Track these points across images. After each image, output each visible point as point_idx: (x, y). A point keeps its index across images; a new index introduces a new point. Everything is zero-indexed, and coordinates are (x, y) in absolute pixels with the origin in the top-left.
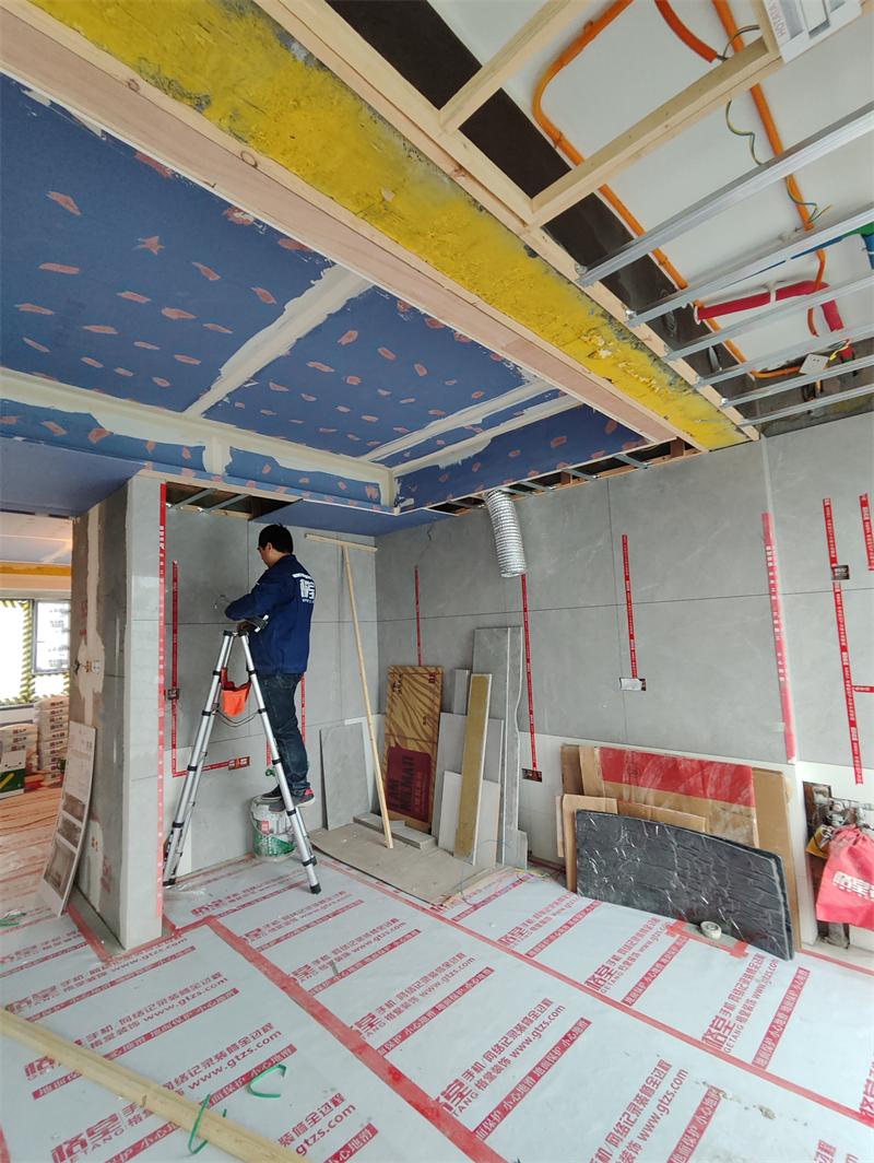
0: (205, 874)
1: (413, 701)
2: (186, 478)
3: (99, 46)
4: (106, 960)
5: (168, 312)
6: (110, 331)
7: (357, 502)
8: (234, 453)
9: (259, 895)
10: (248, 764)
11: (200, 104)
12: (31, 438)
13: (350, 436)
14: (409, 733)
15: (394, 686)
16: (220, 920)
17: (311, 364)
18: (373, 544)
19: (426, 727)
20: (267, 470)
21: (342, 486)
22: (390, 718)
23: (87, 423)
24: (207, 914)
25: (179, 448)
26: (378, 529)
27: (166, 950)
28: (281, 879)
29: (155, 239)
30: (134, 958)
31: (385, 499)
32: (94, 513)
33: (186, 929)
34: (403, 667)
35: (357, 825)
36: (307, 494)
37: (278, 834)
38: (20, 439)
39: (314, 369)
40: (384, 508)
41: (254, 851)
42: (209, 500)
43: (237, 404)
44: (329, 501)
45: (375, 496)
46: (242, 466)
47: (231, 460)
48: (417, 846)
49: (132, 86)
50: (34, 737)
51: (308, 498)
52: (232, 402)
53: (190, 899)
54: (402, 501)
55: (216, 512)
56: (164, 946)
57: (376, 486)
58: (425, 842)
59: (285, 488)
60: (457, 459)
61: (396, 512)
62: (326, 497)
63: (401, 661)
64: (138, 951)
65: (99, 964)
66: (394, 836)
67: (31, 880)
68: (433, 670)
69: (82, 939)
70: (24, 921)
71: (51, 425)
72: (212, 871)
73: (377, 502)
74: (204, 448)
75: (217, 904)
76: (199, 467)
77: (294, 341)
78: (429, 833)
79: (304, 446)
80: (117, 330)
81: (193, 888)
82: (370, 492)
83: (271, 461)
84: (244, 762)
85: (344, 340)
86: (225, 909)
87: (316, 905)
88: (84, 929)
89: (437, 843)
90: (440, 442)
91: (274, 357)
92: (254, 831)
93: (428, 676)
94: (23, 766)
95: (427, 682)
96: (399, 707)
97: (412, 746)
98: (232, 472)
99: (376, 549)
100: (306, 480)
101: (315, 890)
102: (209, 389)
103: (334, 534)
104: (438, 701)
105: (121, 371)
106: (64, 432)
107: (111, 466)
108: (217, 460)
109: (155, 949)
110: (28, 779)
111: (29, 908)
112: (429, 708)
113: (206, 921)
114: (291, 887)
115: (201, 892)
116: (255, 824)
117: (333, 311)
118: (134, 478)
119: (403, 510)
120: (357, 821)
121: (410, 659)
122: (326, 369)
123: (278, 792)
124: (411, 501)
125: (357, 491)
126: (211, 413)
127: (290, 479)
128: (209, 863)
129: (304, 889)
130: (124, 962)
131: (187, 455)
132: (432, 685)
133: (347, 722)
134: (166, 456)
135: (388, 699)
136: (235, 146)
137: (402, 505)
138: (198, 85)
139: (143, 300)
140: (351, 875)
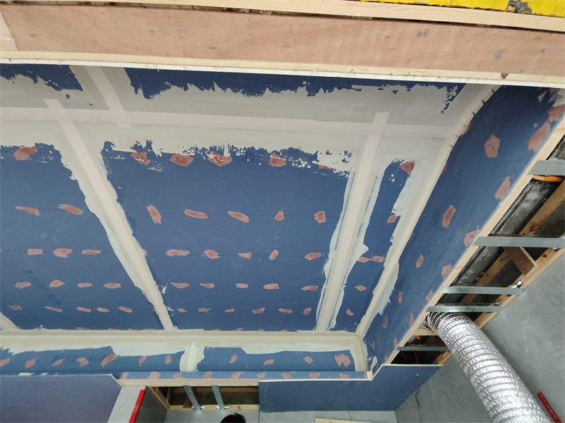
5: (59, 254)
6: (60, 283)
7: (318, 374)
8: (208, 352)
13: (281, 310)
17: (169, 254)
20: (234, 359)
21: (308, 360)
25: (163, 356)
31: (358, 364)
36: (263, 374)
38: (44, 374)
39: (176, 257)
43: (180, 310)
44: (288, 378)
45: (347, 363)
46: (213, 361)
47: (203, 358)
52: (175, 310)
54: (371, 362)
55: (230, 407)
57: (347, 353)
59: (239, 373)
61: (370, 376)
62: (283, 374)
71: (81, 360)
73: (351, 369)
74: (182, 353)
76: (174, 369)
77: (134, 238)
79: (262, 332)
80: (62, 281)
82: (340, 360)
83: (239, 351)
85: (156, 219)
91: (144, 261)
98: (202, 368)
100: (270, 362)
102: (151, 304)
103: (347, 413)
105: (101, 310)
106: (87, 363)
108: (190, 361)
119: (374, 371)
122: (183, 253)
124: (376, 360)
125: (326, 362)
127: (257, 364)
131: (168, 361)
137: (372, 366)
139: (38, 251)
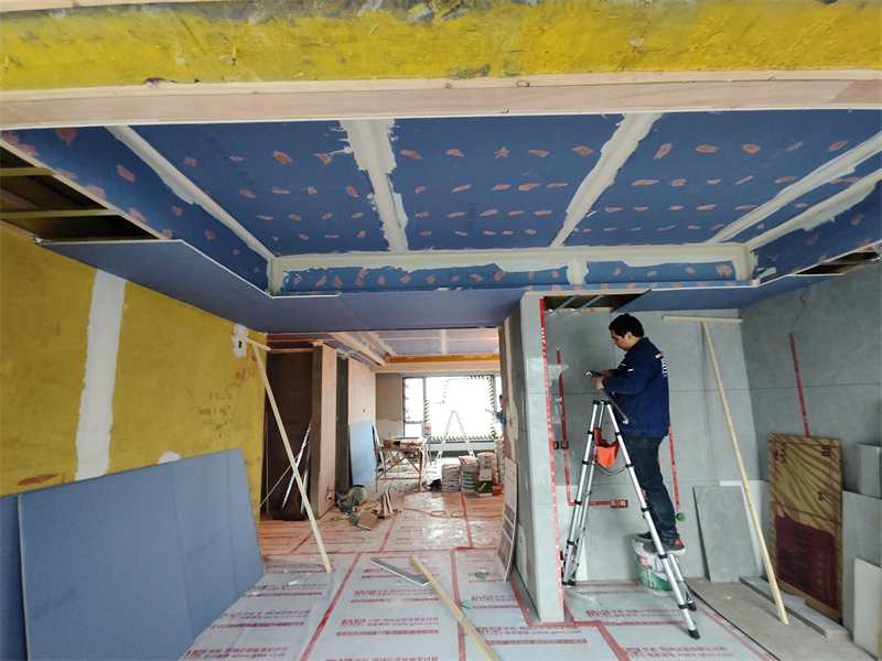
0: (598, 585)
1: (800, 471)
2: (556, 292)
3: (428, 78)
4: (530, 623)
5: (523, 188)
6: (494, 211)
7: (706, 283)
8: (590, 265)
9: (639, 618)
10: (627, 506)
11: (485, 71)
12: (465, 287)
13: (690, 227)
14: (800, 505)
15: (776, 454)
16: (607, 627)
17: (636, 184)
18: (737, 315)
19: (823, 503)
20: (618, 272)
21: (690, 271)
22: (774, 486)
23: (492, 269)
24: (597, 618)
25: (549, 271)
26: (741, 302)
27: (566, 634)
28: (661, 612)
29: (504, 149)
30: (546, 630)
31: (741, 273)
32: (507, 322)
33: (581, 623)
34: (785, 436)
35: (744, 586)
36: (655, 284)
37: (657, 571)
38: (460, 289)
39: (639, 186)
40: (741, 282)
41: (637, 580)
42: (578, 303)
43: (585, 231)
44: (677, 287)
45: (728, 272)
46: (596, 274)
47: (588, 271)
48: (822, 632)
49: (448, 87)
50: (495, 462)
51: (656, 288)
52: (581, 230)
53: (586, 602)
54: (762, 272)
55: (584, 310)
56: (566, 630)
57: (729, 263)
58: (833, 632)
59: (633, 284)
60: (830, 216)
61: (756, 283)
62: (673, 284)
63: (783, 429)
64: (549, 625)
65: (525, 624)
66: (787, 609)
67: (492, 553)
68: (826, 443)
69: (516, 603)
70: (488, 578)
71: (475, 276)
72: (604, 585)
73: (732, 278)
74: (567, 267)
75: (606, 613)
76: (564, 282)
77: (616, 172)
78: (840, 622)
79: (648, 246)
80: (497, 210)
81: (588, 593)
82: (721, 270)
83: (621, 264)
84: (623, 503)
85: (659, 155)
86: (611, 620)
87: (693, 649)
88: (518, 596)
89: (851, 637)
90: (798, 206)
91: (603, 190)
92: (635, 563)
93: (819, 448)
94: (490, 479)
95: (819, 455)
96: (785, 476)
97: (805, 520)
98: (590, 281)
99: (740, 321)
100: (654, 273)
101: (694, 635)
102: (562, 226)
103: (692, 312)
104: (837, 477)
105: (506, 233)
106: (481, 278)
107: (508, 293)
108: (577, 274)
109: (559, 629)
110: (494, 488)
111: (490, 571)
112: (825, 483)
113: (597, 623)
114: (670, 623)
115: (592, 599)
116: (636, 557)
117: (642, 138)
118: (523, 299)
119: (763, 280)
120: (742, 581)
121: (796, 428)
122: (650, 182)
123: (649, 535)
124: (772, 270)
125: (707, 272)
126: (568, 242)
127: (640, 275)
128: (601, 577)
129: (682, 629)
130: (539, 630)
131: (555, 275)
132: (827, 459)
133: (723, 484)
134: (542, 279)
135: (770, 467)
136: (511, 82)
137: (762, 276)
138: (480, 63)
139: (507, 187)
140: (734, 635)
